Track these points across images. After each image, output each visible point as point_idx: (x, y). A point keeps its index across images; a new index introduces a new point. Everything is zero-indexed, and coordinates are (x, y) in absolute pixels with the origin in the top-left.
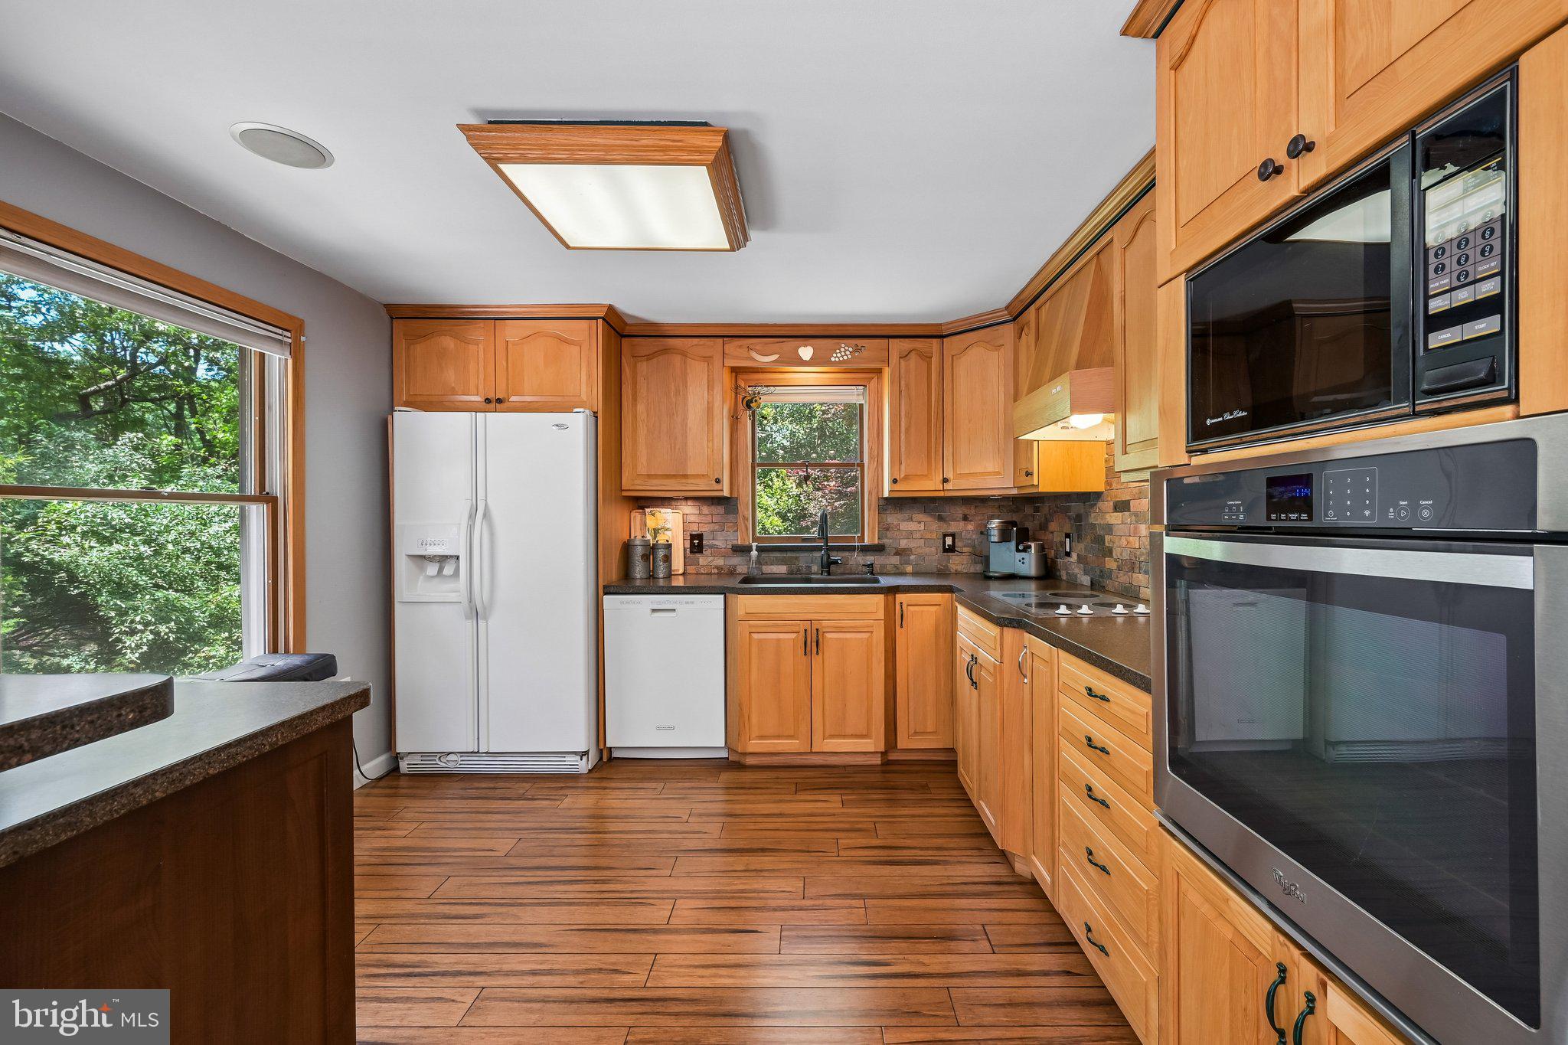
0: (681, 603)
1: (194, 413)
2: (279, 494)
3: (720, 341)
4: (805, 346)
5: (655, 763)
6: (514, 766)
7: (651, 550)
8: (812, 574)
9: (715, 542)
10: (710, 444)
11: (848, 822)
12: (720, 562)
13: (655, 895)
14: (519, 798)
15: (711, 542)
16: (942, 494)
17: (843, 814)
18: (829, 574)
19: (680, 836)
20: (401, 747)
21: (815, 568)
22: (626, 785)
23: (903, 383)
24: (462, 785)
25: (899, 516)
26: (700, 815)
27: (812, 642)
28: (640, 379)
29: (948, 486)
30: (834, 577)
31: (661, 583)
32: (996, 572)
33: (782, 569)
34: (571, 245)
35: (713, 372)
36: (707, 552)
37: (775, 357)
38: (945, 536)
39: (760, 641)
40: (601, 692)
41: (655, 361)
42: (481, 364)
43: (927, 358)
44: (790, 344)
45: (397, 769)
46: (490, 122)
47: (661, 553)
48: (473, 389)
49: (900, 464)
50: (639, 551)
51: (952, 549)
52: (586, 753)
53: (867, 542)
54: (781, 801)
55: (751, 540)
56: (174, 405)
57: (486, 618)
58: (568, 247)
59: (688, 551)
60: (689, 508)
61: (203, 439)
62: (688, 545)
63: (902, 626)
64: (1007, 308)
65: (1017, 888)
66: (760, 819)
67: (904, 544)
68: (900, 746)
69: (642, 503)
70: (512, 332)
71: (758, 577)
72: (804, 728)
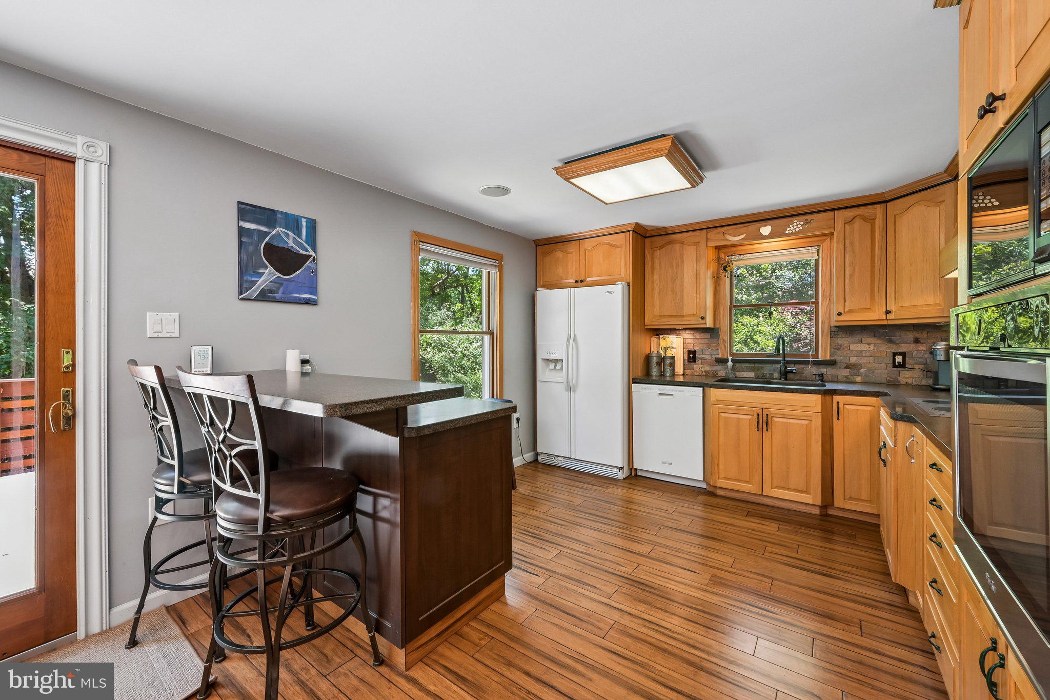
0: (676, 391)
1: (468, 292)
2: (495, 331)
3: (705, 231)
4: (765, 226)
5: (660, 482)
6: (587, 468)
7: (662, 360)
8: (774, 379)
9: (704, 356)
10: (698, 296)
11: (778, 540)
12: (707, 368)
13: (645, 541)
14: (587, 483)
15: (701, 356)
16: (885, 323)
17: (778, 535)
18: (786, 379)
19: (665, 519)
20: (539, 450)
21: (776, 375)
22: (641, 489)
23: (847, 242)
24: (563, 472)
25: (850, 339)
26: (680, 513)
27: (763, 422)
28: (656, 260)
29: (890, 316)
30: (789, 382)
31: (668, 379)
32: (943, 385)
33: (751, 375)
34: (607, 202)
35: (700, 251)
36: (699, 362)
37: (743, 236)
38: (895, 354)
39: (726, 418)
40: (631, 436)
41: (664, 249)
42: (574, 263)
43: (872, 221)
44: (754, 226)
45: (537, 460)
46: (566, 163)
47: (668, 361)
48: (570, 277)
49: (845, 301)
50: (655, 360)
51: (902, 365)
52: (622, 468)
53: (820, 358)
54: (734, 518)
55: (729, 355)
56: (460, 288)
57: (574, 391)
58: (606, 204)
59: (686, 361)
60: (688, 335)
61: (470, 303)
62: (686, 357)
63: (838, 419)
64: (946, 171)
65: (904, 611)
66: (716, 523)
67: (853, 360)
68: (836, 505)
69: (658, 333)
70: (588, 244)
71: (732, 379)
72: (757, 478)
